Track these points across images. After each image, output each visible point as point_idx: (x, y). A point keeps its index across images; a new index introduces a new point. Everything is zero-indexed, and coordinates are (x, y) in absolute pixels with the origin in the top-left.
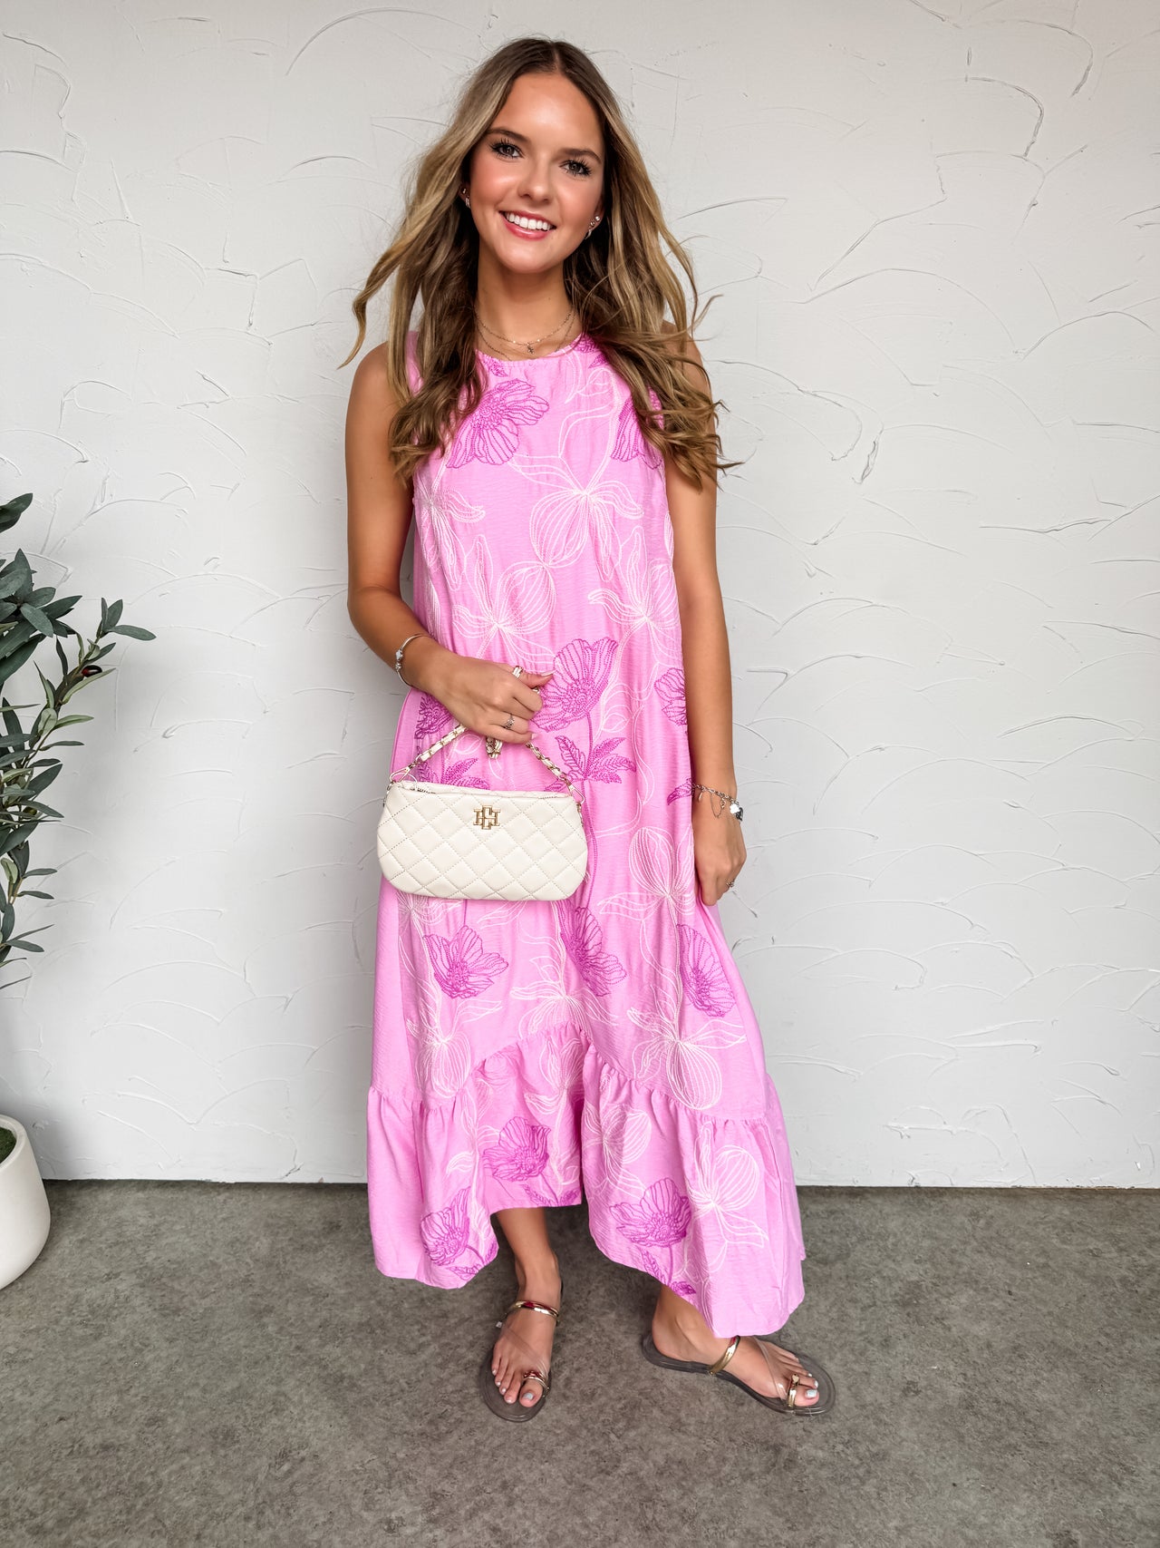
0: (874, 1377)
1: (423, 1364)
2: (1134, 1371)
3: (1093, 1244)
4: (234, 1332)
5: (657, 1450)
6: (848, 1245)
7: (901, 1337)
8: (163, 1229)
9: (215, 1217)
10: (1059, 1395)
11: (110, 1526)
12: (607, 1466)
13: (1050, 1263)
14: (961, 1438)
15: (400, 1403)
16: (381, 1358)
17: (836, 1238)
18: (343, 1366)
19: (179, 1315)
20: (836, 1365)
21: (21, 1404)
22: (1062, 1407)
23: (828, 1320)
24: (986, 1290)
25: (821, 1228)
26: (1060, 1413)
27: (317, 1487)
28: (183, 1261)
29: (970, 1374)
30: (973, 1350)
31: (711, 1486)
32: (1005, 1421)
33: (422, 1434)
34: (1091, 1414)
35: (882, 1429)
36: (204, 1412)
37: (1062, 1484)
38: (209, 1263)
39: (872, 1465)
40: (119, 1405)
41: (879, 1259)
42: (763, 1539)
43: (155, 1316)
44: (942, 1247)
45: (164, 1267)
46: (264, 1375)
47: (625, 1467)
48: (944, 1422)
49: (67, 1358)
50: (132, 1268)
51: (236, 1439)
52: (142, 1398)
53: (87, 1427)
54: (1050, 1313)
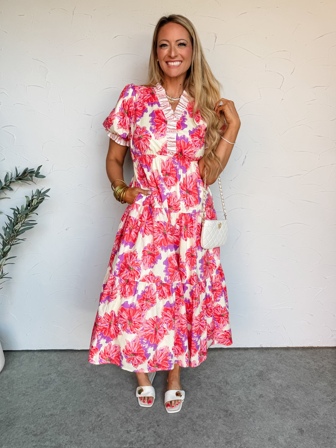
0: (252, 393)
2: (318, 391)
3: (308, 361)
4: (83, 387)
5: (196, 412)
6: (244, 362)
7: (258, 384)
8: (62, 361)
9: (76, 358)
10: (299, 397)
11: (55, 434)
13: (297, 365)
14: (274, 408)
15: (128, 403)
16: (123, 392)
17: (241, 360)
18: (113, 394)
19: (68, 383)
20: (242, 391)
21: (28, 405)
24: (280, 372)
25: (237, 358)
26: (300, 401)
27: (108, 423)
28: (68, 369)
29: (276, 392)
30: (277, 387)
31: (210, 420)
32: (286, 403)
34: (307, 401)
35: (254, 406)
36: (77, 406)
37: (300, 417)
38: (75, 370)
39: (252, 414)
40: (54, 405)
41: (252, 365)
42: (224, 432)
43: (62, 384)
44: (269, 362)
45: (63, 371)
46: (92, 397)
47: (188, 416)
48: (270, 404)
49: (39, 394)
50: (54, 372)
51: (86, 412)
52: (60, 403)
53: (46, 410)
54: (297, 377)
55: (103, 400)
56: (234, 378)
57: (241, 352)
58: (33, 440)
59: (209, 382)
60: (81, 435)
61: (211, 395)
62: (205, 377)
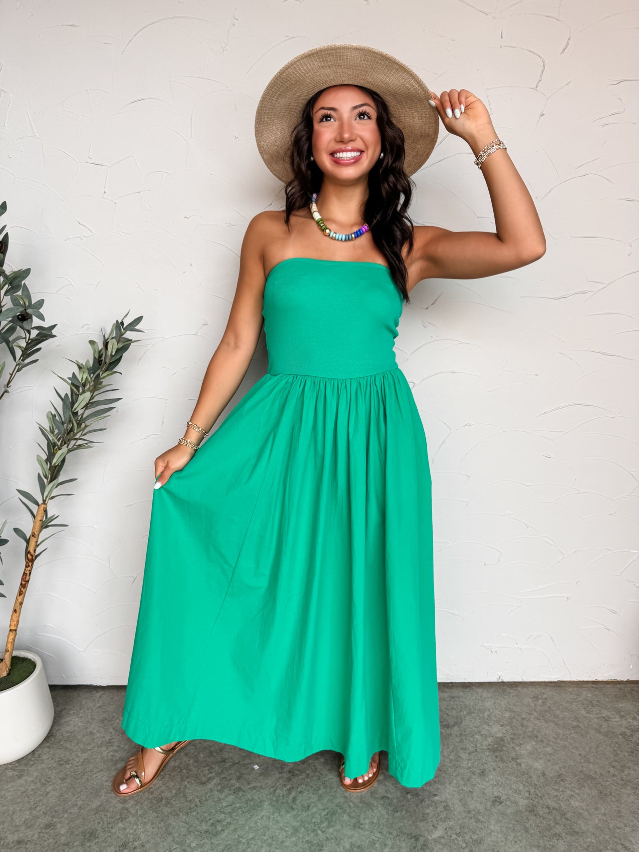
0: (475, 794)
1: (209, 790)
2: (630, 788)
3: (605, 713)
4: (100, 773)
5: (346, 840)
6: (461, 717)
7: (492, 770)
9: (94, 706)
10: (585, 803)
13: (580, 725)
14: (527, 830)
15: (194, 813)
16: (185, 787)
18: (162, 792)
19: (69, 764)
20: (453, 787)
22: (587, 810)
23: (448, 761)
24: (542, 741)
25: (446, 706)
26: (586, 813)
28: (74, 731)
29: (532, 791)
30: (534, 777)
32: (553, 819)
33: (206, 832)
34: (604, 814)
35: (479, 825)
36: (79, 821)
38: (88, 732)
39: (473, 847)
40: (30, 816)
41: (479, 724)
44: (517, 717)
48: (516, 821)
51: (96, 836)
52: (43, 812)
53: (9, 830)
54: (580, 755)
57: (456, 692)
61: (383, 798)
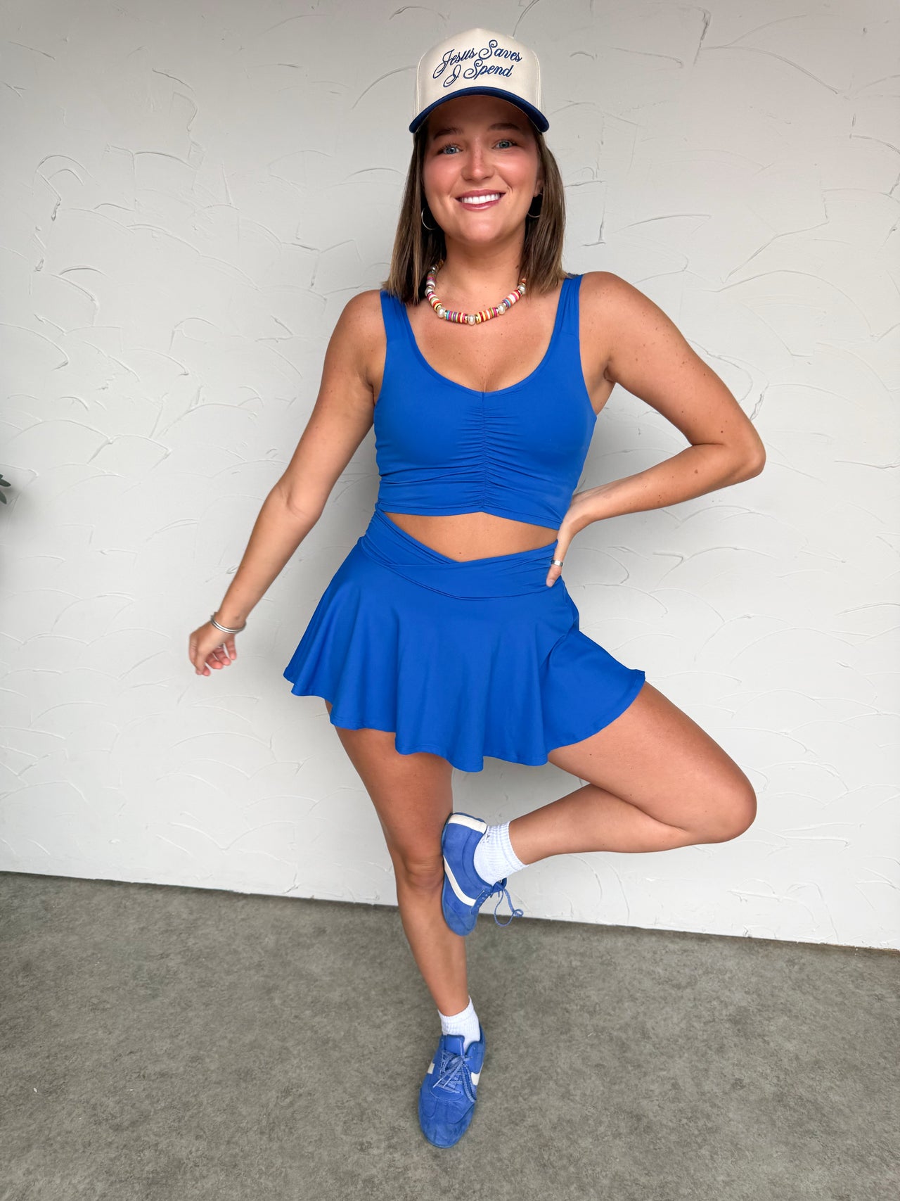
0: (711, 1073)
1: (385, 1036)
3: (879, 991)
4: (251, 1002)
5: (553, 1111)
6: (695, 976)
7: (733, 1046)
8: (200, 922)
9: (236, 917)
10: (847, 1098)
11: (167, 1130)
12: (516, 1119)
13: (846, 1002)
14: (773, 1123)
15: (369, 1061)
16: (356, 1029)
17: (687, 970)
18: (329, 1032)
19: (212, 987)
20: (684, 1061)
21: (102, 1039)
22: (849, 1107)
24: (797, 1017)
25: (676, 961)
26: (847, 1111)
27: (311, 1116)
28: (214, 947)
29: (782, 1077)
30: (785, 1060)
31: (590, 1140)
32: (806, 1113)
33: (385, 1085)
34: (870, 1114)
35: (715, 1110)
36: (231, 1057)
37: (846, 1162)
38: (232, 950)
39: (707, 1135)
40: (171, 1045)
41: (718, 988)
42: (627, 1180)
43: (194, 987)
44: (766, 983)
45: (201, 950)
46: (273, 1034)
47: (529, 1121)
49: (134, 1010)
50: (178, 950)
51: (253, 1077)
52: (187, 1042)
53: (149, 1059)
54: (843, 1038)
55: (299, 1047)
56: (665, 1020)
57: (689, 945)
58: (109, 1140)
59: (593, 1025)
60: (236, 1143)
61: (597, 1066)
62: (583, 1007)
